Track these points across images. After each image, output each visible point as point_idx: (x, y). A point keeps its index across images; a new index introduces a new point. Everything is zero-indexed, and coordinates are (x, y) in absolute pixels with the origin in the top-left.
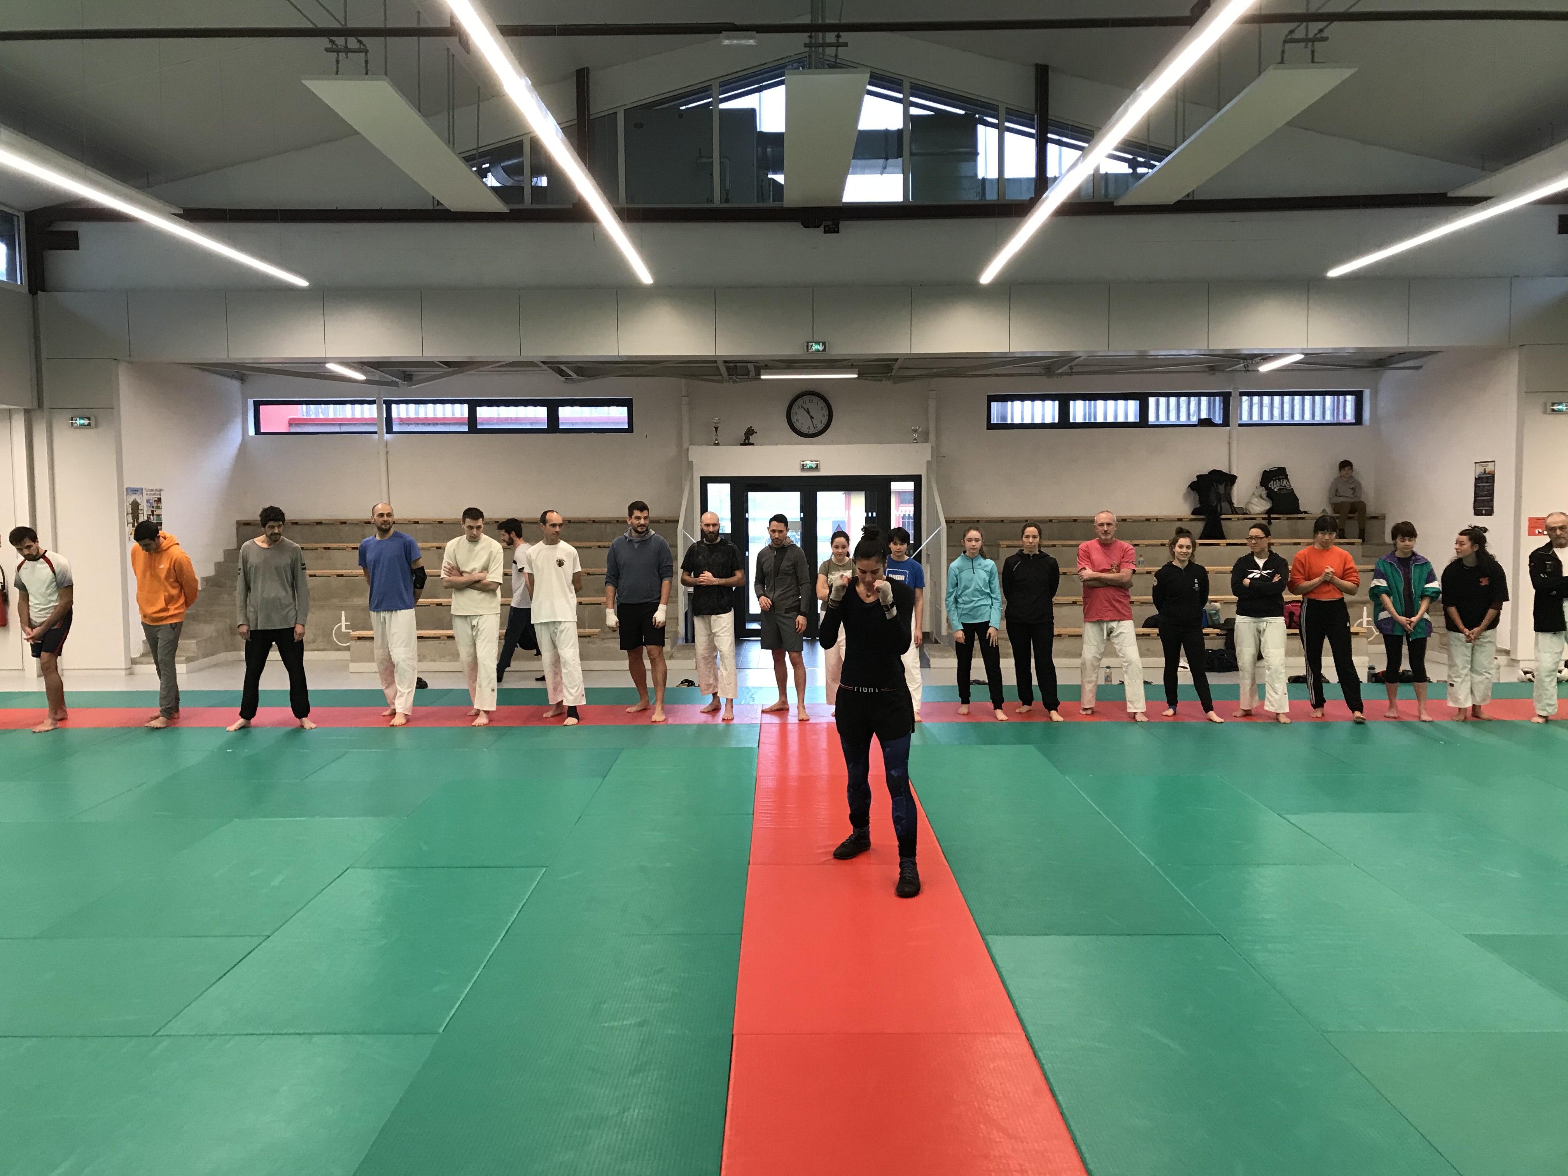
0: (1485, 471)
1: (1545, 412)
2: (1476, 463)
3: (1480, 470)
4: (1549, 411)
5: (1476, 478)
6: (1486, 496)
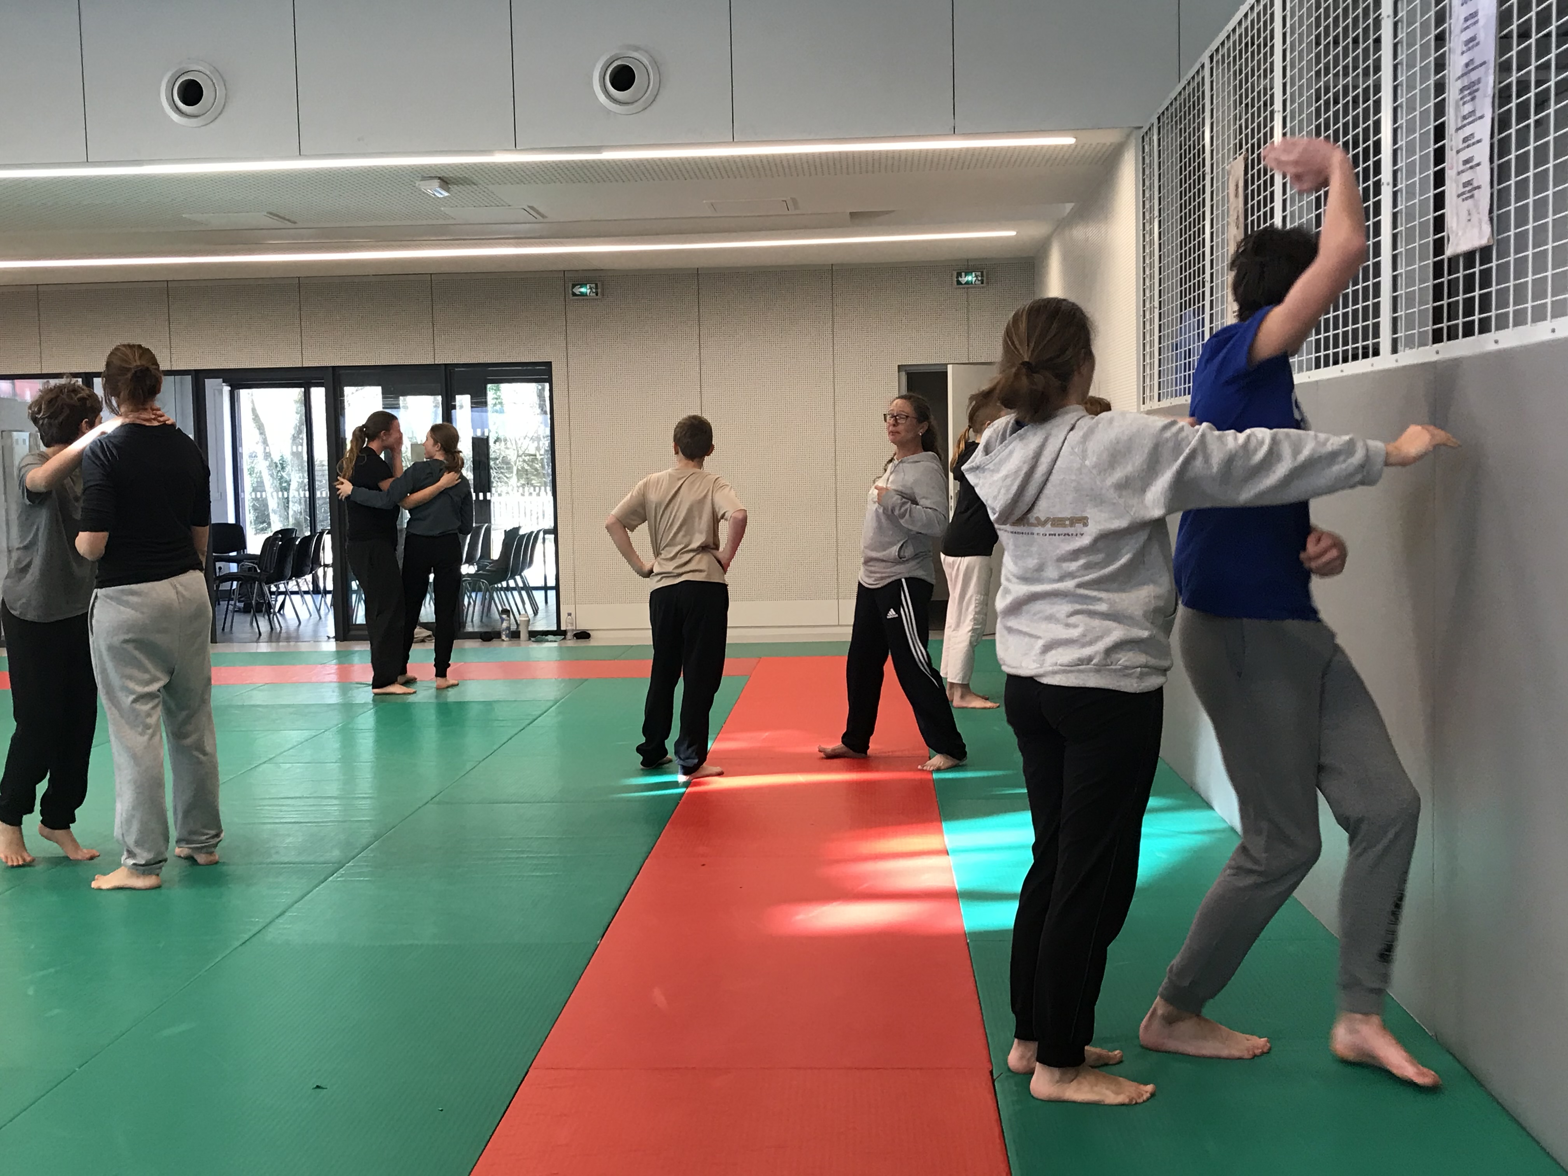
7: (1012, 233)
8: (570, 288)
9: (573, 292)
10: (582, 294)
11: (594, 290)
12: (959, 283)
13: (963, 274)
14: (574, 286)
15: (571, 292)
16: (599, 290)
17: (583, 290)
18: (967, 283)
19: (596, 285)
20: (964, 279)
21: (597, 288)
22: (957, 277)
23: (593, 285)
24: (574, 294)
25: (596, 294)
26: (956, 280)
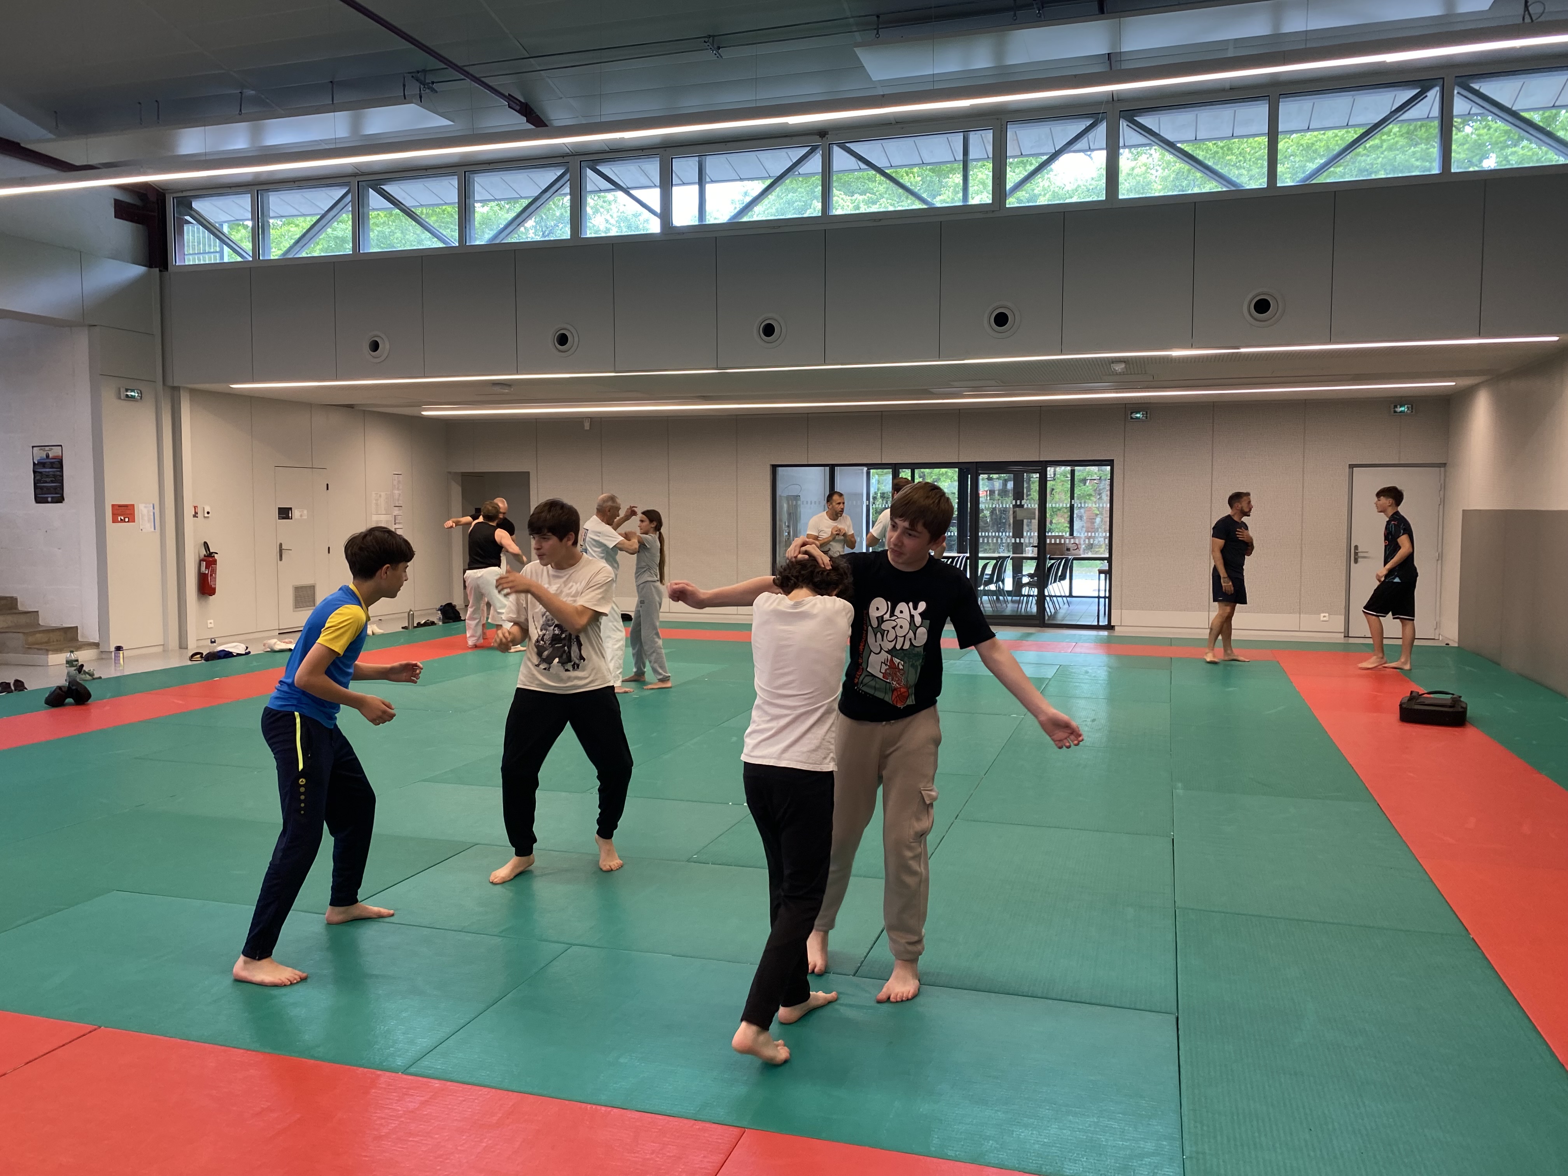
0: (48, 456)
1: (120, 398)
2: (33, 447)
3: (40, 455)
4: (123, 397)
5: (34, 463)
6: (52, 482)
7: (1454, 384)
8: (1130, 413)
9: (1131, 416)
10: (1137, 418)
11: (1145, 415)
12: (1395, 412)
13: (1398, 406)
14: (1132, 413)
15: (1129, 416)
16: (1148, 415)
17: (1138, 415)
18: (1401, 412)
19: (1147, 412)
20: (1400, 409)
21: (1147, 414)
22: (1394, 408)
23: (1145, 412)
24: (1132, 418)
25: (1146, 417)
26: (1392, 410)
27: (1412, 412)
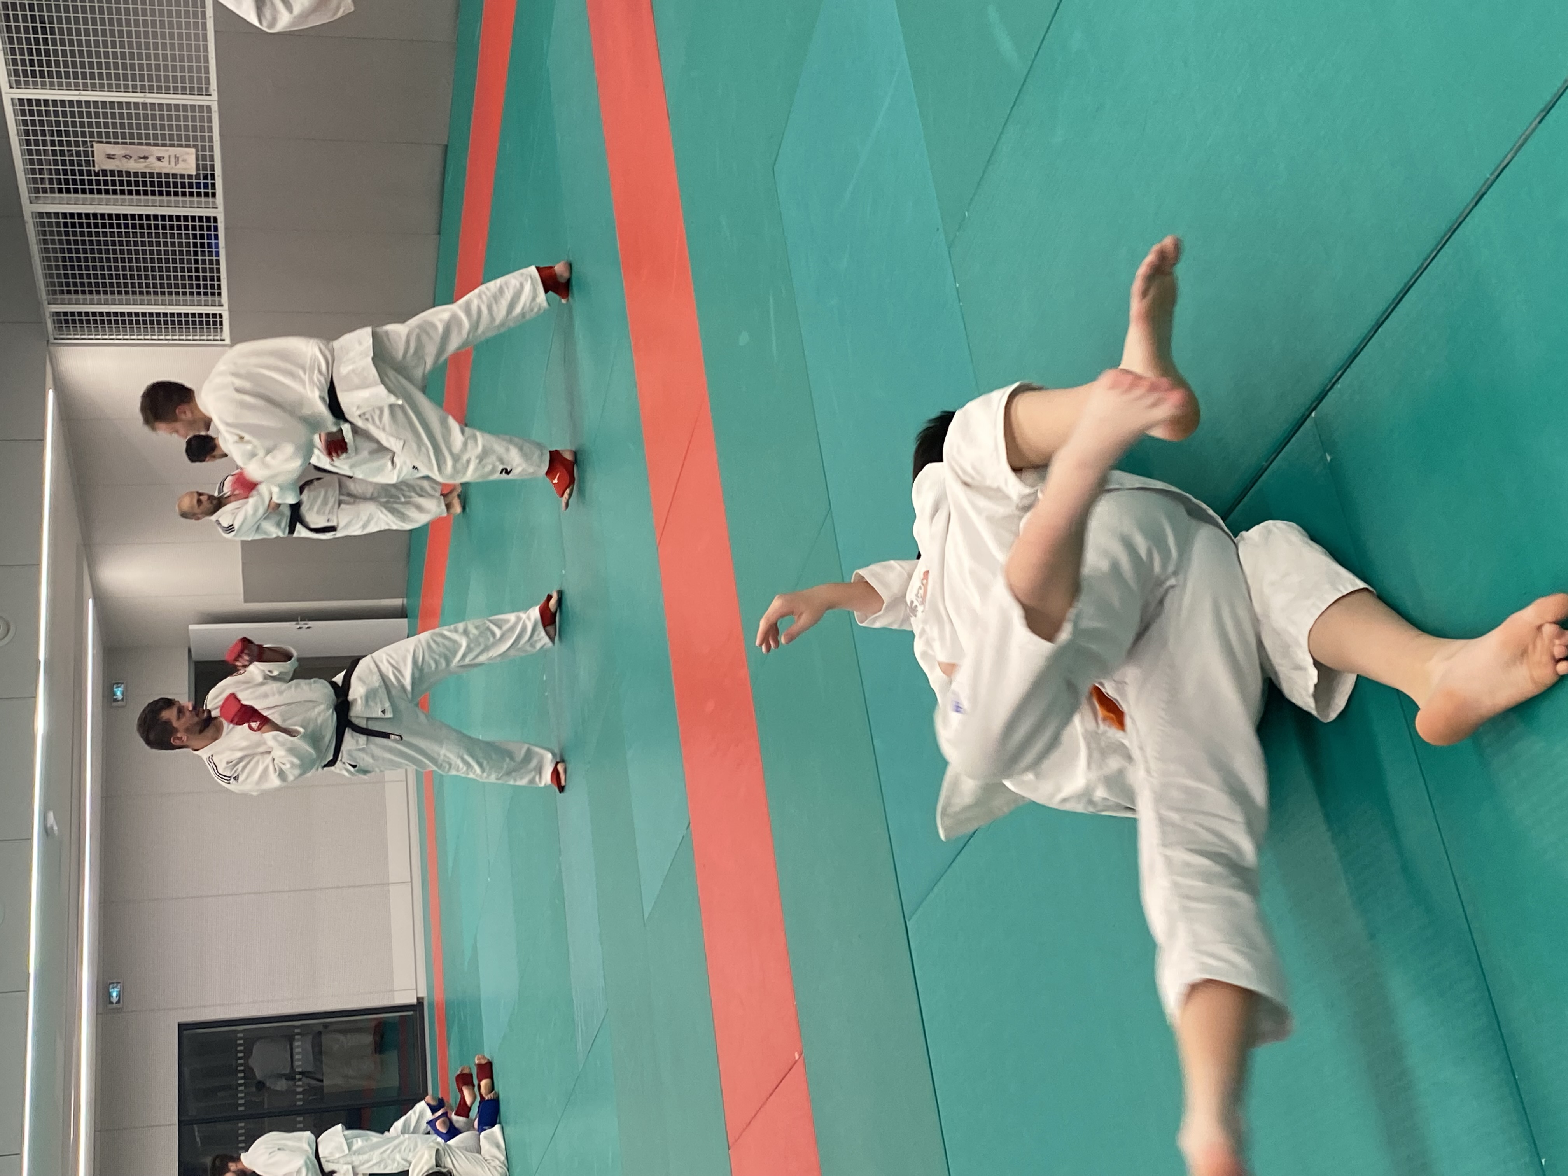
8: (110, 1006)
9: (116, 1003)
10: (119, 995)
11: (115, 985)
12: (123, 699)
13: (115, 697)
14: (112, 1003)
15: (115, 1006)
16: (116, 981)
17: (114, 994)
18: (123, 694)
19: (110, 984)
20: (119, 694)
21: (113, 983)
22: (118, 701)
23: (111, 986)
24: (118, 1002)
25: (119, 983)
26: (120, 703)
27: (122, 683)
